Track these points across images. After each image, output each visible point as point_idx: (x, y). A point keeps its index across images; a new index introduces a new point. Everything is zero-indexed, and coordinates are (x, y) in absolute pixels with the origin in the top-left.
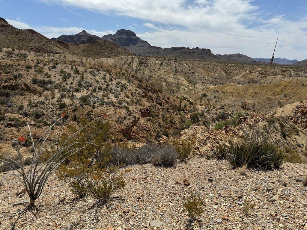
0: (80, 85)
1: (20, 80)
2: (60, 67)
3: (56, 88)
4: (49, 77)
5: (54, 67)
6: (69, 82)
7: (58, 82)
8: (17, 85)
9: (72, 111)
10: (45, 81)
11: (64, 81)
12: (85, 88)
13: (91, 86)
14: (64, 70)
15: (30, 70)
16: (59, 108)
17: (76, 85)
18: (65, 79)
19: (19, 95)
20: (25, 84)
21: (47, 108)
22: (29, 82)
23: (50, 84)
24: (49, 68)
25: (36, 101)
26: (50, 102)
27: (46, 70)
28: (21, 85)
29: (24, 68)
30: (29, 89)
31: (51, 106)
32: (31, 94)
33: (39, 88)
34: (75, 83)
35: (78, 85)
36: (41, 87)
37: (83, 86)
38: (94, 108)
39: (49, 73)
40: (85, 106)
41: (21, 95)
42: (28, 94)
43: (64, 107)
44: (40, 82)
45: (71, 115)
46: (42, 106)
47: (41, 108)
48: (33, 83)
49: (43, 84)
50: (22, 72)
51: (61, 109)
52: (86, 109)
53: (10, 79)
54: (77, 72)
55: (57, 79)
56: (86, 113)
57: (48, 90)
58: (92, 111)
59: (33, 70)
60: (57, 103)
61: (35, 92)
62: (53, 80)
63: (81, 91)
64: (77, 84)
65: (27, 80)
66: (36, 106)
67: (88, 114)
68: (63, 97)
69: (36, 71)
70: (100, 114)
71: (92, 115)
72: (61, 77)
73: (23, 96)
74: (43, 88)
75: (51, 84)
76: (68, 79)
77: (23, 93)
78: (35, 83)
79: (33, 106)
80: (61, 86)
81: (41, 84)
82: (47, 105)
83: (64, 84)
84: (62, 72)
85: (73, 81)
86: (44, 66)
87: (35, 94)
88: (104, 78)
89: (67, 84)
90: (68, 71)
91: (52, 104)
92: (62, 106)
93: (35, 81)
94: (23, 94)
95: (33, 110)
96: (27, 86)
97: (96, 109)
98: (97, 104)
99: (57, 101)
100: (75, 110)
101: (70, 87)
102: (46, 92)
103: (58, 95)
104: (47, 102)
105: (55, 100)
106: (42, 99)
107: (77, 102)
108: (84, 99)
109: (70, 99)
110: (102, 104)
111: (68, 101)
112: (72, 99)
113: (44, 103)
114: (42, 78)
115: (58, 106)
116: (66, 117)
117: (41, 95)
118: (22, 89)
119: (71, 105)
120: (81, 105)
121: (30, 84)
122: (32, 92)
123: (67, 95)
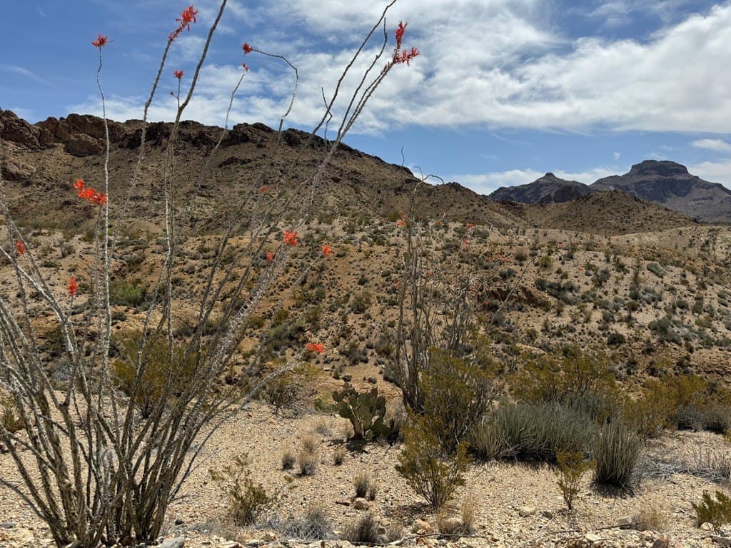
0: (635, 297)
1: (512, 281)
2: (582, 257)
3: (586, 300)
4: (565, 276)
5: (571, 257)
6: (610, 285)
7: (585, 289)
8: (510, 291)
9: (643, 352)
10: (562, 286)
11: (598, 286)
12: (649, 303)
13: (660, 300)
14: (591, 263)
15: (524, 263)
16: (608, 344)
17: (625, 295)
18: (599, 282)
19: (515, 310)
20: (524, 289)
21: (582, 340)
22: (530, 285)
23: (571, 292)
24: (560, 259)
25: (557, 325)
26: (585, 329)
27: (557, 265)
28: (517, 293)
29: (512, 259)
30: (532, 300)
31: (590, 337)
32: (539, 309)
33: (552, 300)
34: (624, 292)
35: (630, 296)
36: (555, 296)
37: (644, 299)
38: (691, 350)
39: (564, 269)
40: (669, 345)
41: (520, 310)
42: (532, 310)
43: (620, 343)
44: (551, 286)
45: (643, 362)
46: (571, 335)
47: (569, 339)
48: (538, 289)
49: (558, 290)
50: (513, 267)
51: (614, 347)
52: (673, 351)
53: (495, 280)
54: (621, 268)
55: (584, 284)
56: (675, 361)
57: (571, 305)
58: (688, 358)
59: (529, 260)
60: (601, 333)
61: (545, 306)
62: (576, 284)
63: (641, 310)
64: (628, 293)
65: (526, 282)
66: (559, 335)
67: (680, 364)
68: (607, 319)
69: (536, 265)
70: (710, 366)
71: (691, 366)
72: (589, 278)
73: (523, 312)
74: (559, 299)
75: (574, 291)
76: (606, 281)
77: (522, 306)
78: (543, 289)
79: (554, 334)
80: (594, 296)
81: (553, 291)
82: (580, 334)
83: (599, 292)
84: (589, 267)
85: (616, 288)
86: (550, 254)
87: (547, 310)
88: (685, 283)
89: (606, 293)
90: (601, 265)
91: (590, 333)
92: (616, 340)
93: (541, 285)
94: (523, 310)
95: (555, 342)
96: (528, 294)
97: (695, 353)
98: (695, 343)
99: (600, 329)
100: (649, 351)
101: (616, 300)
102: (567, 308)
103: (598, 315)
104: (579, 327)
105: (593, 326)
106: (565, 320)
107: (647, 334)
108: (659, 328)
109: (625, 325)
110: (708, 343)
111: (622, 330)
112: (630, 326)
113: (572, 330)
114: (552, 279)
115: (605, 339)
116: (633, 364)
117: (559, 313)
118: (520, 299)
119: (637, 340)
120: (661, 341)
121: (534, 290)
122: (540, 305)
123: (616, 318)
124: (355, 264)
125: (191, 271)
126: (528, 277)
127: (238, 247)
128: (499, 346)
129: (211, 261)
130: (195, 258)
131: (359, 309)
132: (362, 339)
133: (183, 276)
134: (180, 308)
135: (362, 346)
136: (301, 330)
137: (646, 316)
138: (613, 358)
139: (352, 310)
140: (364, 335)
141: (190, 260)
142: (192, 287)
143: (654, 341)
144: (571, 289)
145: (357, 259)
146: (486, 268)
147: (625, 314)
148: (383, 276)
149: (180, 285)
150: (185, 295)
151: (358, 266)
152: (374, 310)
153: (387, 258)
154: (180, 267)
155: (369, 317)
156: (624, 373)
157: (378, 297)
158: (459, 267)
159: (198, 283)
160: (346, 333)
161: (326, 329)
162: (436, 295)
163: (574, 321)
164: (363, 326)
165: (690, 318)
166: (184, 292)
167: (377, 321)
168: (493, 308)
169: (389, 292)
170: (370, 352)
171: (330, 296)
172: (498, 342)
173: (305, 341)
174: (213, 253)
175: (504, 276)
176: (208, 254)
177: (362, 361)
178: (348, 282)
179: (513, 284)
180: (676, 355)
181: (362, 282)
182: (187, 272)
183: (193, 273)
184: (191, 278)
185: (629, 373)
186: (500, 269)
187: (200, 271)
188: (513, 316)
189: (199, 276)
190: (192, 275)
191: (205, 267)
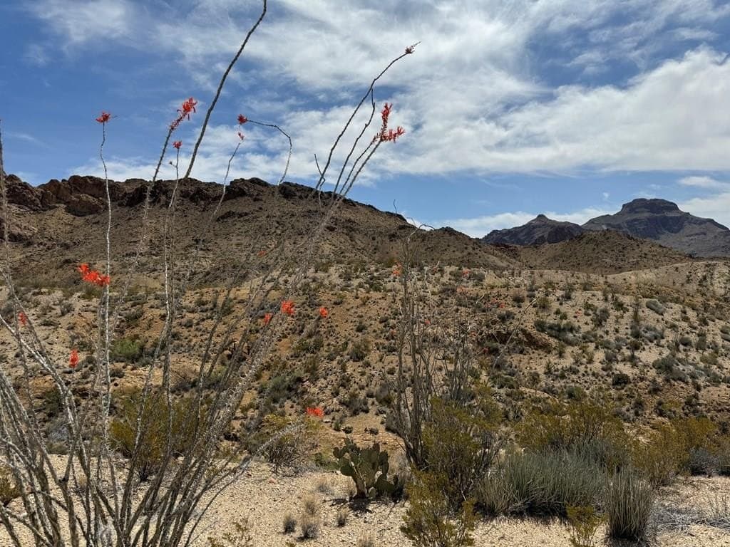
0: (637, 335)
1: (511, 323)
2: (579, 297)
3: (587, 340)
4: (564, 317)
5: (568, 298)
6: (610, 325)
7: (585, 329)
8: (509, 334)
9: (650, 392)
10: (562, 327)
11: (599, 325)
12: (651, 342)
13: (663, 338)
14: (590, 302)
15: (522, 304)
16: (613, 385)
17: (627, 334)
18: (599, 322)
19: (516, 353)
20: (524, 331)
21: (586, 382)
22: (529, 327)
23: (572, 333)
24: (558, 300)
25: (560, 367)
26: (588, 370)
27: (555, 306)
28: (517, 335)
29: (510, 301)
30: (532, 342)
31: (593, 378)
32: (540, 351)
33: (553, 342)
34: (625, 331)
35: (631, 335)
36: (556, 337)
37: (646, 337)
38: (698, 388)
39: (563, 309)
40: (676, 384)
41: (521, 352)
42: (533, 352)
43: (625, 383)
44: (551, 328)
46: (574, 377)
47: (573, 381)
48: (538, 330)
49: (558, 331)
50: (511, 309)
51: (619, 387)
52: (681, 389)
53: (494, 322)
54: (620, 306)
55: (584, 324)
56: (683, 401)
57: (573, 346)
58: (696, 396)
59: (527, 303)
60: (605, 373)
61: (546, 348)
62: (576, 324)
63: (644, 349)
64: (629, 331)
65: (525, 324)
66: (563, 377)
67: (689, 403)
68: (610, 359)
69: (535, 306)
70: (720, 405)
71: (700, 405)
72: (589, 318)
73: (525, 354)
74: (560, 340)
75: (574, 332)
76: (606, 321)
77: (524, 349)
78: (543, 331)
79: (557, 376)
80: (595, 336)
81: (554, 332)
82: (584, 375)
83: (600, 332)
84: (588, 307)
85: (617, 326)
86: (547, 295)
87: (549, 352)
88: (686, 319)
89: (607, 333)
90: (599, 304)
91: (594, 374)
92: (621, 381)
93: (540, 326)
94: (525, 352)
95: (558, 384)
96: (529, 336)
97: (703, 392)
98: (701, 381)
99: (603, 369)
100: (655, 390)
101: (617, 339)
102: (569, 350)
103: (600, 355)
104: (582, 369)
105: (597, 366)
106: (568, 362)
107: (652, 373)
108: (664, 366)
109: (629, 365)
110: (715, 381)
111: (626, 369)
112: (634, 365)
113: (576, 372)
114: (551, 320)
115: (610, 380)
116: (639, 405)
117: (561, 355)
118: (520, 342)
119: (642, 379)
120: (667, 380)
121: (534, 332)
122: (541, 347)
123: (619, 358)
124: (353, 311)
125: (189, 325)
126: (527, 318)
127: (235, 299)
128: (502, 391)
129: (209, 314)
130: (193, 312)
131: (358, 356)
132: (362, 388)
133: (181, 330)
134: (177, 363)
135: (362, 394)
136: (299, 380)
137: (649, 355)
138: (620, 399)
139: (351, 358)
140: (364, 383)
141: (187, 314)
142: (190, 341)
143: (659, 380)
144: (571, 330)
145: (355, 305)
146: (484, 311)
147: (628, 353)
148: (381, 322)
149: (178, 339)
150: (183, 349)
151: (356, 312)
152: (373, 357)
153: (384, 304)
155: (368, 365)
156: (631, 414)
157: (377, 344)
158: (458, 311)
159: (196, 336)
160: (345, 382)
161: (325, 379)
162: (435, 340)
163: (577, 362)
164: (363, 374)
165: (694, 355)
166: (182, 346)
167: (377, 369)
168: (495, 351)
169: (387, 339)
170: (370, 401)
171: (329, 345)
172: (501, 387)
173: (305, 392)
174: (210, 306)
175: (503, 319)
176: (206, 307)
177: (363, 411)
178: (346, 330)
179: (512, 326)
180: (684, 394)
181: (360, 329)
182: (185, 326)
183: (191, 326)
184: (189, 331)
185: (637, 414)
186: (498, 312)
187: (198, 324)
188: (515, 359)
189: (197, 329)
190: (190, 328)
191: (203, 320)
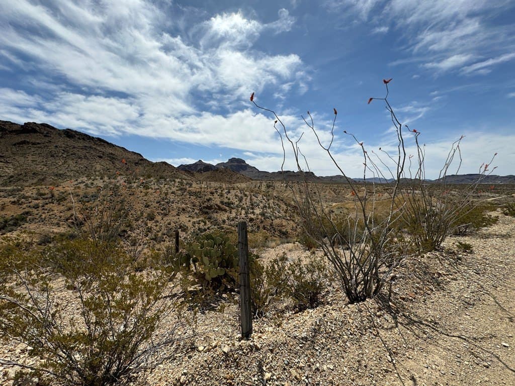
0: (252, 205)
2: (233, 192)
3: (238, 207)
4: (229, 199)
5: (229, 192)
6: (244, 201)
7: (237, 203)
8: (211, 206)
9: (260, 223)
11: (240, 202)
14: (236, 194)
18: (241, 200)
19: (215, 213)
20: (217, 205)
22: (218, 203)
24: (226, 193)
25: (231, 217)
26: (241, 217)
27: (225, 195)
28: (214, 206)
29: (209, 194)
30: (220, 209)
32: (223, 212)
33: (227, 208)
34: (248, 204)
37: (255, 205)
38: (272, 220)
39: (228, 196)
40: (267, 219)
41: (217, 212)
42: (221, 212)
43: (253, 220)
44: (226, 203)
45: (261, 226)
46: (237, 220)
49: (228, 204)
50: (210, 197)
51: (251, 222)
53: (205, 202)
54: (246, 195)
56: (269, 224)
58: (272, 223)
59: (215, 194)
61: (225, 210)
62: (234, 202)
64: (250, 204)
65: (216, 202)
66: (233, 220)
67: (271, 225)
68: (246, 213)
69: (219, 195)
71: (274, 225)
72: (237, 199)
74: (229, 207)
78: (223, 204)
79: (231, 220)
80: (240, 206)
82: (240, 219)
83: (241, 204)
84: (236, 196)
85: (246, 202)
87: (226, 212)
88: (264, 199)
89: (243, 204)
92: (251, 220)
93: (222, 202)
95: (232, 223)
96: (219, 206)
97: (274, 221)
98: (273, 218)
99: (246, 217)
100: (262, 222)
101: (247, 206)
102: (233, 210)
103: (243, 212)
104: (239, 217)
105: (243, 216)
106: (234, 215)
107: (260, 217)
108: (263, 214)
109: (252, 215)
110: (276, 218)
111: (252, 216)
112: (254, 215)
113: (237, 218)
114: (226, 200)
115: (248, 220)
116: (258, 227)
117: (231, 213)
118: (216, 209)
119: (258, 219)
120: (264, 218)
121: (220, 205)
122: (223, 210)
123: (249, 212)
124: (141, 198)
125: (36, 207)
126: (216, 200)
127: (65, 192)
128: (216, 227)
129: (50, 200)
130: (37, 199)
131: (151, 217)
132: (158, 232)
133: (31, 210)
134: (38, 228)
135: (160, 234)
136: (125, 231)
137: (257, 211)
138: (252, 226)
139: (148, 219)
140: (158, 230)
141: (33, 201)
142: (41, 216)
143: (263, 219)
144: (232, 204)
145: (141, 196)
146: (200, 197)
147: (252, 211)
148: (157, 203)
149: (30, 215)
150: (37, 221)
151: (142, 199)
152: (159, 218)
153: (156, 195)
154: (26, 205)
155: (157, 222)
156: (256, 230)
157: (158, 213)
158: (190, 198)
159: (44, 213)
160: (150, 230)
161: (139, 229)
162: (184, 210)
163: (236, 215)
164: (156, 226)
165: (269, 211)
166: (36, 219)
167: (162, 224)
168: (207, 213)
169: (162, 210)
170: (165, 237)
171: (132, 214)
172: (215, 226)
173: (129, 236)
174: (49, 196)
175: (209, 200)
176: (46, 196)
177: (162, 241)
178: (139, 207)
179: (212, 203)
180: (269, 222)
181: (147, 206)
182: (33, 207)
183: (38, 207)
184: (38, 210)
185: (258, 230)
186: (206, 198)
187: (43, 206)
188: (215, 215)
189: (43, 209)
190: (38, 209)
191: (47, 204)
